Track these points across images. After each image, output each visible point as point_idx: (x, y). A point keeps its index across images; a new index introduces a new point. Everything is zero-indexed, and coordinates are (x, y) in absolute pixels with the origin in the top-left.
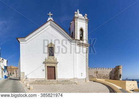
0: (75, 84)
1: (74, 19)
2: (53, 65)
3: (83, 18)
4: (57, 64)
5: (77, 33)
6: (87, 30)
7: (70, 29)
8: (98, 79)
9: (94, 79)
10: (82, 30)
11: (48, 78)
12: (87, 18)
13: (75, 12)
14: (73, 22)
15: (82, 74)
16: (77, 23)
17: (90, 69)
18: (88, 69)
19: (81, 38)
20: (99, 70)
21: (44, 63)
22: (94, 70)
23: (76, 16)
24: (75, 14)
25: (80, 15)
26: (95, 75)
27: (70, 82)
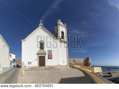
1: (57, 25)
2: (43, 55)
3: (64, 25)
4: (46, 54)
5: (59, 34)
6: (67, 33)
7: (54, 32)
8: (75, 66)
9: (72, 66)
10: (63, 32)
12: (66, 26)
13: (58, 20)
14: (56, 27)
15: (64, 61)
16: (59, 28)
17: (70, 58)
18: (68, 58)
19: (63, 37)
20: (76, 60)
21: (37, 54)
22: (72, 59)
23: (58, 23)
24: (57, 21)
25: (62, 23)
26: (73, 63)
27: (55, 68)
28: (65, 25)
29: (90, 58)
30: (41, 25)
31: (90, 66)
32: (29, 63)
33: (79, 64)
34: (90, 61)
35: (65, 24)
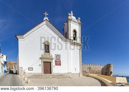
0: (69, 78)
1: (67, 21)
2: (49, 61)
3: (77, 21)
4: (52, 60)
5: (70, 33)
6: (80, 31)
7: (63, 30)
8: (90, 74)
9: (87, 74)
10: (75, 31)
11: (45, 73)
12: (80, 22)
13: (69, 14)
14: (66, 23)
15: (75, 69)
16: (70, 25)
17: (84, 65)
18: (81, 65)
20: (92, 67)
22: (87, 66)
23: (69, 17)
24: (68, 15)
25: (74, 18)
26: (88, 71)
27: (64, 76)
28: (79, 20)
29: (112, 66)
30: (46, 20)
31: (112, 75)
32: (30, 69)
33: (96, 73)
34: (112, 69)
35: (79, 18)
